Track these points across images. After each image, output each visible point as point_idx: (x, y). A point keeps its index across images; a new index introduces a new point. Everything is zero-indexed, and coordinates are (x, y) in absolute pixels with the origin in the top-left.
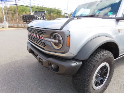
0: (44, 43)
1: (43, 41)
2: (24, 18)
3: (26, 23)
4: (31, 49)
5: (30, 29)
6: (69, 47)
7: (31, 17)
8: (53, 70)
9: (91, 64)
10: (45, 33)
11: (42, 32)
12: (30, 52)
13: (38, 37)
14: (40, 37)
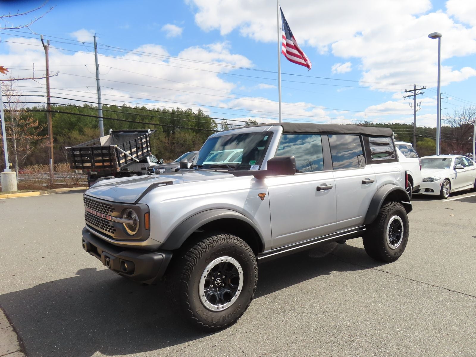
0: (112, 227)
1: (111, 224)
2: (74, 156)
3: (81, 171)
4: (91, 244)
5: (89, 202)
6: (149, 230)
7: (99, 151)
8: (127, 273)
9: (190, 257)
10: (114, 209)
11: (109, 208)
12: (88, 251)
13: (103, 216)
14: (106, 216)
